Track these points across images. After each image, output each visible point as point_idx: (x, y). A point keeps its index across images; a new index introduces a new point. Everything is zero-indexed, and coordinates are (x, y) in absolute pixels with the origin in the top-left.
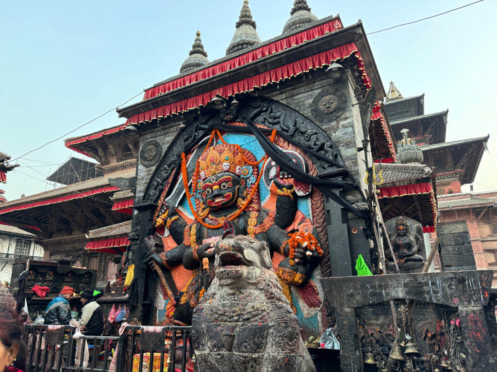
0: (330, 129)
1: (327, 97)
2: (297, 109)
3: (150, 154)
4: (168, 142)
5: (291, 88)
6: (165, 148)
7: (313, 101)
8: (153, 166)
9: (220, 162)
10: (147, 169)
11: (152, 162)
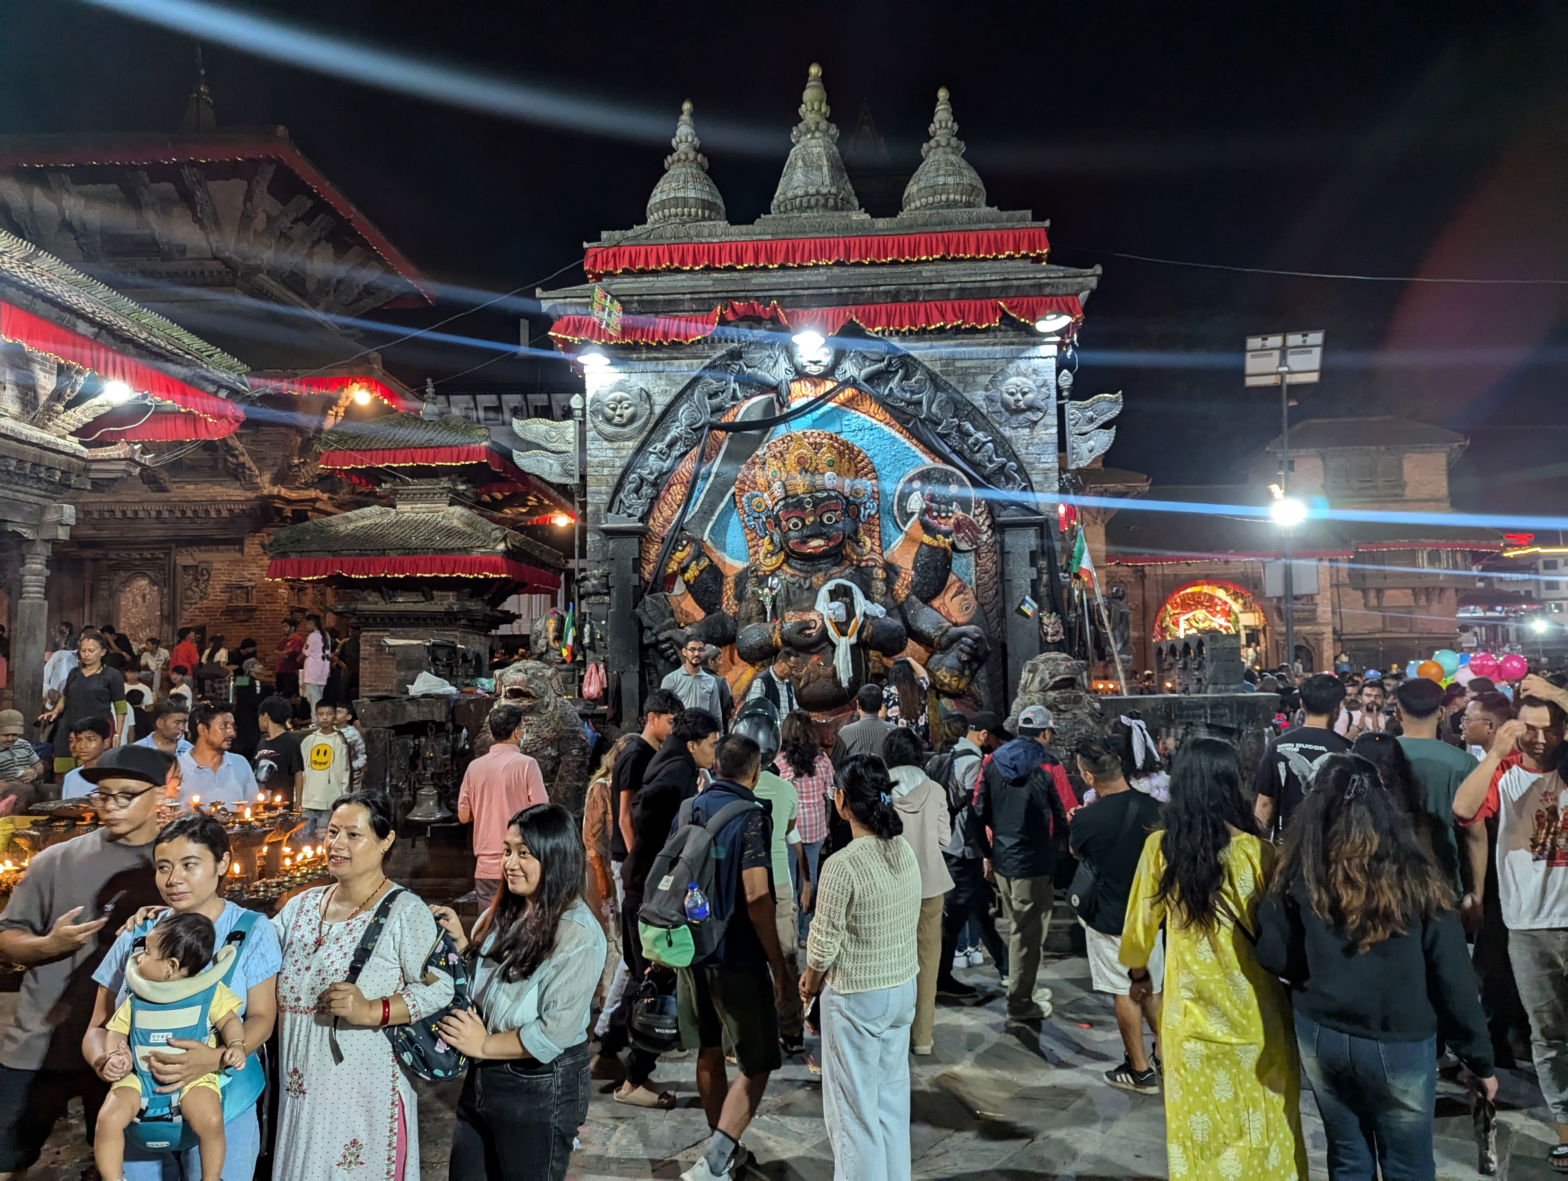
0: (1017, 439)
1: (1018, 381)
2: (960, 387)
3: (618, 412)
4: (664, 392)
6: (660, 403)
7: (991, 381)
8: (629, 439)
9: (816, 469)
10: (611, 443)
11: (626, 431)
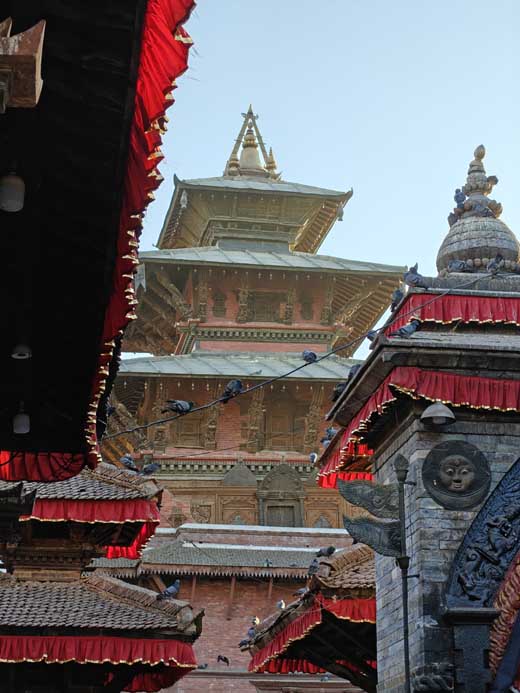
3: (456, 477)
4: (505, 458)
6: (497, 471)
10: (448, 512)
11: (465, 499)
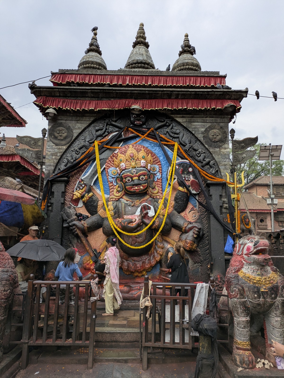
0: (214, 152)
1: (215, 131)
2: (193, 132)
3: (60, 135)
4: (79, 128)
5: (191, 116)
6: (76, 132)
7: (205, 131)
8: (64, 145)
9: (138, 159)
10: (57, 146)
11: (63, 142)
